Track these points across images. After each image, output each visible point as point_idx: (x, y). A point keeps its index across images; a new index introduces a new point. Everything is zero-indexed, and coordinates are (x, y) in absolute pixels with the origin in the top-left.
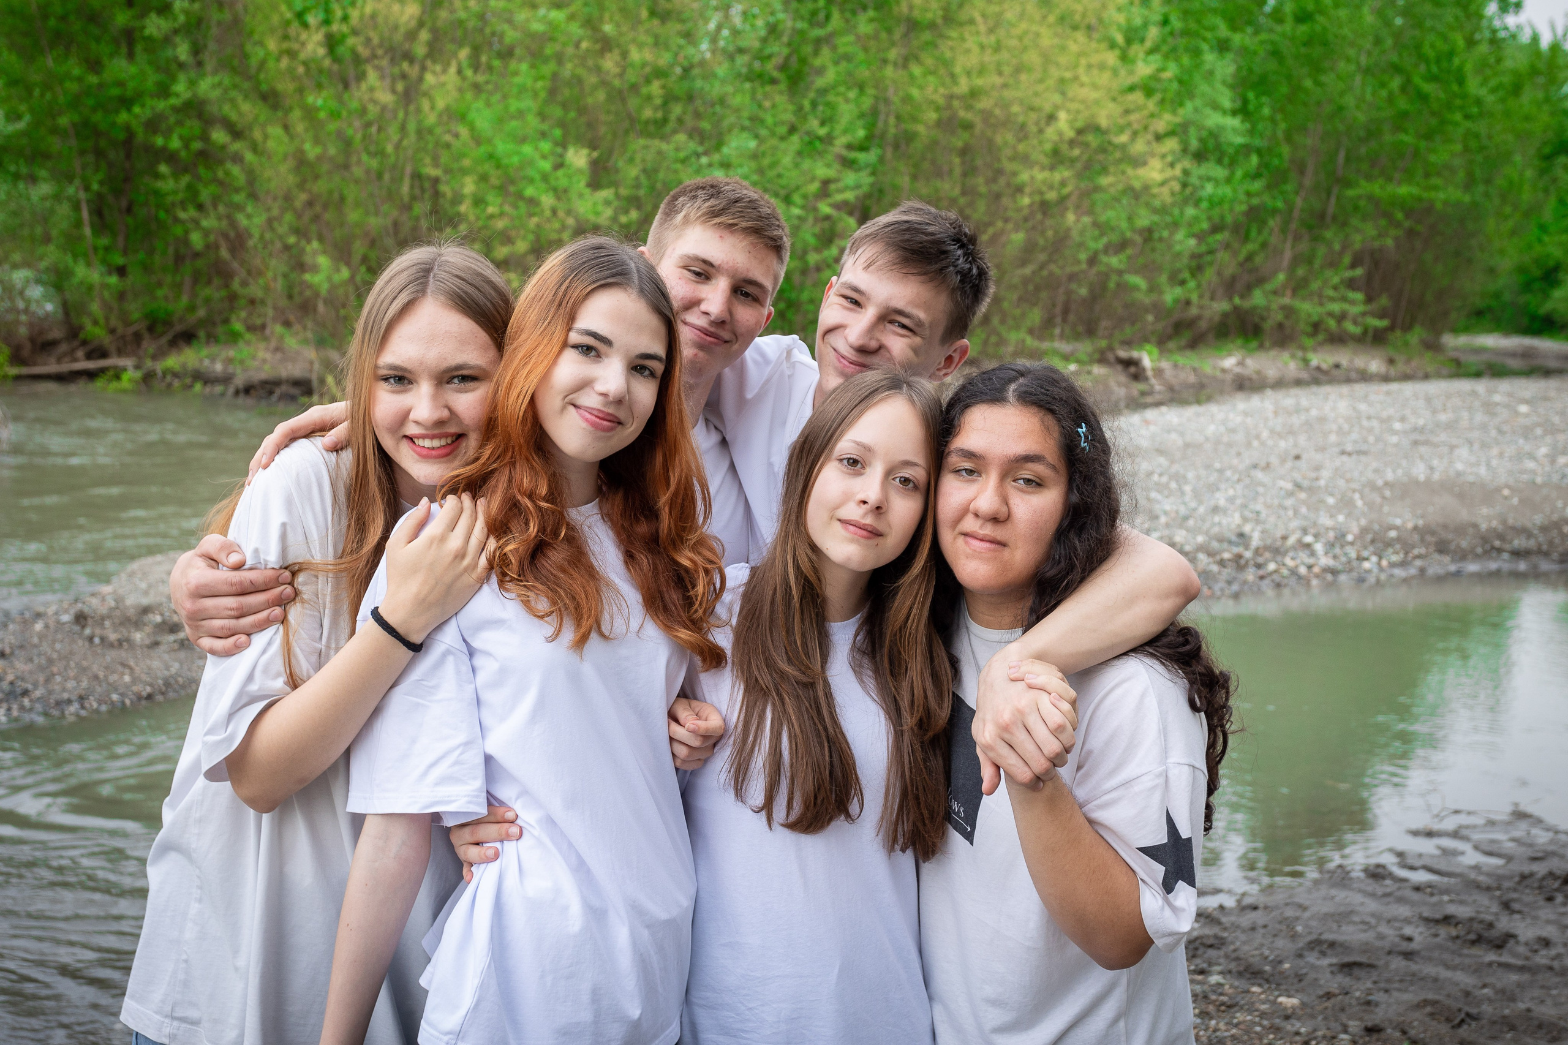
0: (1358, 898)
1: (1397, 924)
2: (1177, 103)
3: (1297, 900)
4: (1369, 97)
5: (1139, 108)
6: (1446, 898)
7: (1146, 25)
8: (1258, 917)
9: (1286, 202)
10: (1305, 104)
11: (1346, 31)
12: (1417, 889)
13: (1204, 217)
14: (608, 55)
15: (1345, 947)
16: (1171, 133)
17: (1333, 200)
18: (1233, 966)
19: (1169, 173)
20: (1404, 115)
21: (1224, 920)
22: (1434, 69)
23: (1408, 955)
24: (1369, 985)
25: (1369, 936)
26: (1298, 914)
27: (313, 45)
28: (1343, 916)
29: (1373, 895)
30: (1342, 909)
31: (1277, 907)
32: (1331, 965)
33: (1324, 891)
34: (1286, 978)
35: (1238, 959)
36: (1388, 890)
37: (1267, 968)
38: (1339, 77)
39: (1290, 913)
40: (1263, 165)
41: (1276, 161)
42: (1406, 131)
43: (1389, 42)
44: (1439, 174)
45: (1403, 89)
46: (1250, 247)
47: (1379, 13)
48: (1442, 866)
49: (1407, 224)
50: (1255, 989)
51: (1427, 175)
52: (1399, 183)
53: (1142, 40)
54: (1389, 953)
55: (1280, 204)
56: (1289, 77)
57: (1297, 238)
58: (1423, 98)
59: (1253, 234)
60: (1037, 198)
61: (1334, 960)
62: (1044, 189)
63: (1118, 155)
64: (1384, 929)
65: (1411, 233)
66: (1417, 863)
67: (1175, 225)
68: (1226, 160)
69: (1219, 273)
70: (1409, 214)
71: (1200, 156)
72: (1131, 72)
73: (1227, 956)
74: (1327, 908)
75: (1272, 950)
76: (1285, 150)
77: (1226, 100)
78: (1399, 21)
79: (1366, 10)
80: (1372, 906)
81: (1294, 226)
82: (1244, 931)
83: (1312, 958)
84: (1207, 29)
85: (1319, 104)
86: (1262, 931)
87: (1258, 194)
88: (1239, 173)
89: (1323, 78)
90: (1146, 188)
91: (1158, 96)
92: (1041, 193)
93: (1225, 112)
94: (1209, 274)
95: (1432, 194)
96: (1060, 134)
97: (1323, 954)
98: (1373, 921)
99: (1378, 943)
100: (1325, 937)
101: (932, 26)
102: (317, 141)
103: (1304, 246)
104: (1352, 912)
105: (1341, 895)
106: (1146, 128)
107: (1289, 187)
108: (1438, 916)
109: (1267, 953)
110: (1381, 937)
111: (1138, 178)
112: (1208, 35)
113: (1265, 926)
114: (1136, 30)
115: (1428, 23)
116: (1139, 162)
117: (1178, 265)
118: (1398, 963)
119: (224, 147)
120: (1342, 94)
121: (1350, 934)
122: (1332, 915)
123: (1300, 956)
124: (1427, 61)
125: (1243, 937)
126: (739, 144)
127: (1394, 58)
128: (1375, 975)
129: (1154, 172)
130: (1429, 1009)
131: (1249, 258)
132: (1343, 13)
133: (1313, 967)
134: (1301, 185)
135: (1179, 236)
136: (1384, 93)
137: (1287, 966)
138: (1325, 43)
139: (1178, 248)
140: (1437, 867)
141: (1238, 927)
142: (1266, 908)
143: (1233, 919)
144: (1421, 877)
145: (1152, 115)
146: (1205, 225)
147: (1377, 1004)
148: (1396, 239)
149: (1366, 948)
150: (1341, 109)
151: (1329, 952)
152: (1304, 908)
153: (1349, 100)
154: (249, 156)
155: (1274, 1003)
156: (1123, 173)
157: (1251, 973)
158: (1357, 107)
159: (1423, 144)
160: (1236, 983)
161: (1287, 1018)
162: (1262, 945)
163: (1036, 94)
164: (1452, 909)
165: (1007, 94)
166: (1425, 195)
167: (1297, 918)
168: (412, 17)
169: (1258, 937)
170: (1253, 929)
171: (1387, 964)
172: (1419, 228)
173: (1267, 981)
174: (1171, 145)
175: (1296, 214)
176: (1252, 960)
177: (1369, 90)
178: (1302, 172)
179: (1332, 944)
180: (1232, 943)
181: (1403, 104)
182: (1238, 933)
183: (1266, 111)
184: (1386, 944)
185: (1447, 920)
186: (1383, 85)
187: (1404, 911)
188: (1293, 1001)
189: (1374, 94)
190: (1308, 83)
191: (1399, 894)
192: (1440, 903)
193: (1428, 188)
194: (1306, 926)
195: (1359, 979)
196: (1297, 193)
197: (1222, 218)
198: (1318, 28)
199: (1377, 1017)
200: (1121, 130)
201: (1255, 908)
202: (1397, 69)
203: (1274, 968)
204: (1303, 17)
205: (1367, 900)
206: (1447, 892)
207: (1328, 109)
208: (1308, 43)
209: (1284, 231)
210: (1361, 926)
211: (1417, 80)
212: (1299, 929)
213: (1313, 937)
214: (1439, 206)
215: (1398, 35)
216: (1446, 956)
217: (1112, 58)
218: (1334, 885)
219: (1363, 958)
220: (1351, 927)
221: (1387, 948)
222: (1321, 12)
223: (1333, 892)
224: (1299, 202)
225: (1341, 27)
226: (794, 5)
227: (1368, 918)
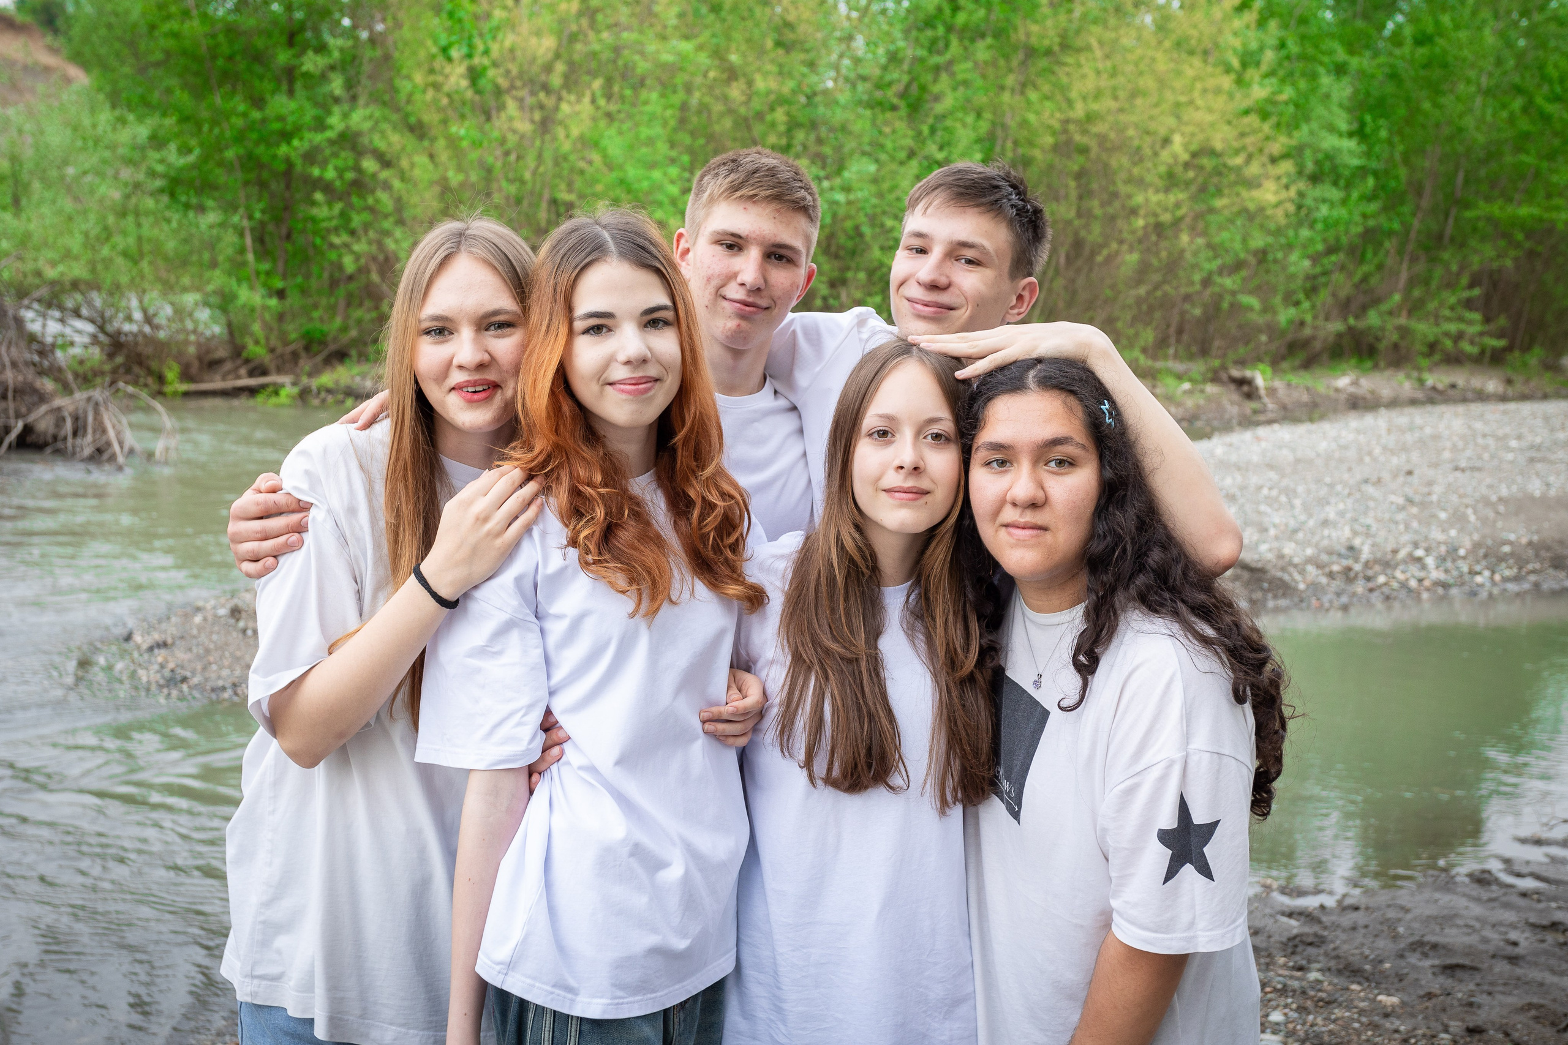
0: (1463, 902)
1: (1503, 929)
2: (1293, 125)
3: (1400, 902)
4: (1489, 118)
5: (1254, 131)
6: (1554, 905)
7: (1262, 48)
8: (1360, 917)
9: (1402, 223)
10: (1423, 126)
11: (1466, 53)
12: (1524, 895)
13: (1319, 238)
14: (735, 84)
15: (1447, 949)
16: (1285, 156)
17: (1451, 221)
18: (1332, 964)
19: (1284, 195)
20: (1526, 136)
21: (1324, 919)
22: (1558, 89)
23: (1513, 960)
24: (1472, 986)
25: (1473, 939)
26: (1401, 915)
27: (456, 77)
28: (1447, 919)
29: (1478, 900)
30: (1445, 912)
31: (1378, 909)
32: (1433, 966)
33: (1427, 894)
34: (1387, 977)
35: (1338, 957)
36: (1494, 895)
37: (1368, 967)
38: (1458, 99)
39: (1391, 914)
40: (1380, 187)
41: (1393, 184)
42: (1528, 153)
43: (1511, 63)
44: (1560, 195)
45: (1525, 110)
46: (1366, 268)
47: (1501, 34)
48: (1551, 873)
49: (1528, 245)
50: (1354, 987)
51: (1549, 196)
52: (1519, 204)
53: (1258, 64)
54: (1494, 956)
55: (1396, 226)
56: (1408, 100)
57: (1414, 259)
58: (1546, 118)
59: (1369, 255)
60: (1152, 220)
61: (1437, 962)
62: (1159, 210)
63: (1232, 177)
64: (1488, 933)
65: (1531, 254)
66: (1525, 870)
67: (1289, 247)
68: (1342, 183)
69: (1334, 295)
70: (1529, 235)
71: (1315, 179)
72: (1247, 96)
73: (1326, 954)
74: (1430, 911)
75: (1372, 949)
76: (1403, 172)
77: (1343, 122)
78: (1522, 43)
79: (1487, 31)
80: (1477, 910)
81: (1411, 246)
82: (1344, 931)
83: (1413, 959)
84: (1323, 53)
85: (1437, 126)
86: (1363, 931)
87: (1374, 216)
88: (1355, 195)
89: (1442, 100)
90: (1261, 209)
91: (1273, 120)
92: (1155, 215)
93: (1341, 135)
94: (1324, 295)
95: (1554, 215)
96: (1175, 157)
97: (1425, 955)
98: (1477, 925)
99: (1482, 947)
100: (1426, 939)
101: (1049, 52)
102: (460, 169)
103: (1420, 267)
104: (1456, 915)
105: (1445, 899)
106: (1261, 150)
107: (1406, 209)
108: (1545, 922)
109: (1367, 952)
110: (1485, 940)
111: (1252, 200)
112: (1326, 59)
113: (1366, 927)
114: (1252, 54)
115: (1552, 43)
116: (1252, 184)
117: (1293, 286)
118: (1502, 967)
119: (374, 175)
120: (1461, 116)
121: (1453, 937)
122: (1435, 918)
123: (1402, 956)
124: (1550, 82)
125: (1343, 936)
126: (859, 169)
127: (1517, 79)
128: (1478, 978)
129: (1269, 194)
130: (1533, 1013)
131: (1365, 279)
132: (1463, 35)
133: (1414, 967)
134: (1418, 207)
135: (1294, 257)
136: (1504, 114)
137: (1387, 965)
138: (1445, 66)
139: (1292, 269)
140: (1545, 874)
141: (1338, 926)
142: (1367, 908)
143: (1334, 918)
144: (1529, 884)
145: (1267, 138)
146: (1320, 247)
147: (1479, 1006)
148: (1516, 259)
149: (1470, 951)
150: (1460, 130)
151: (1431, 953)
152: (1407, 911)
153: (1469, 122)
154: (397, 184)
155: (1374, 1000)
156: (1238, 194)
157: (1351, 971)
158: (1477, 128)
159: (1545, 165)
160: (1336, 981)
161: (1386, 1016)
162: (1363, 945)
163: (1152, 118)
164: (1559, 916)
165: (1123, 118)
166: (1546, 216)
167: (1399, 920)
168: (548, 49)
169: (1359, 937)
170: (1354, 929)
171: (1491, 968)
172: (1540, 249)
173: (1367, 979)
174: (1287, 167)
175: (1413, 235)
176: (1351, 959)
177: (1489, 112)
178: (1419, 194)
179: (1435, 946)
180: (1332, 942)
181: (1524, 125)
182: (1339, 933)
183: (1383, 134)
184: (1491, 948)
185: (1554, 926)
186: (1504, 106)
187: (1510, 916)
188: (1394, 1000)
189: (1494, 115)
190: (1427, 105)
191: (1504, 899)
192: (1548, 910)
193: (1548, 209)
194: (1408, 928)
195: (1461, 981)
196: (1414, 215)
197: (1337, 239)
198: (1437, 50)
199: (1479, 1018)
200: (1237, 152)
201: (1357, 909)
202: (1518, 90)
203: (1374, 967)
204: (1422, 40)
205: (1472, 905)
206: (1555, 899)
207: (1447, 131)
208: (1427, 65)
209: (1400, 252)
210: (1465, 930)
211: (1539, 100)
212: (1401, 930)
213: (1417, 938)
214: (1560, 226)
215: (1520, 56)
216: (1553, 962)
217: (1227, 82)
218: (1438, 889)
219: (1466, 961)
220: (1454, 931)
221: (1491, 953)
222: (1441, 35)
223: (1437, 895)
224: (1416, 223)
225: (1461, 48)
226: (914, 33)
227: (1473, 923)
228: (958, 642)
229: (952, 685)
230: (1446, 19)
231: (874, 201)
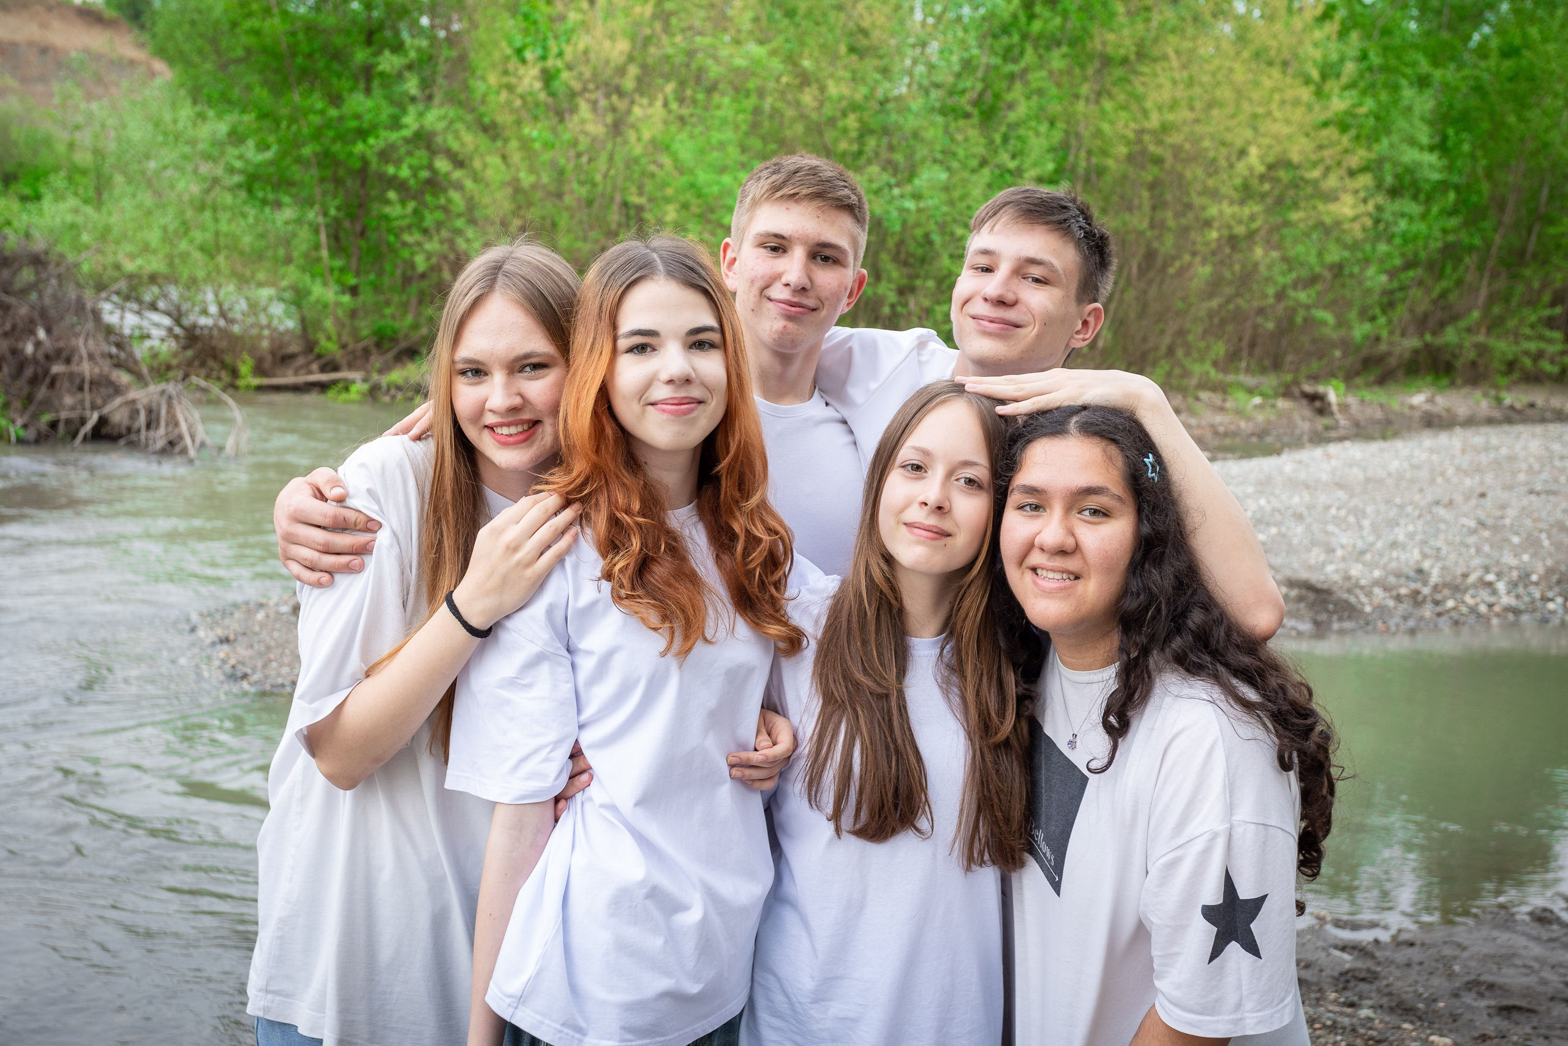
0: (1522, 941)
1: (1562, 971)
2: (1373, 138)
3: (1456, 939)
5: (1332, 144)
7: (1342, 60)
8: (1414, 954)
9: (1484, 239)
10: (1508, 140)
11: (1554, 66)
13: (1397, 253)
14: (807, 90)
15: (1504, 990)
16: (1364, 169)
17: (1534, 238)
18: (1384, 1001)
19: (1362, 209)
21: (1378, 954)
24: (1528, 1030)
25: (1531, 980)
26: (1457, 952)
27: (529, 79)
28: (1505, 958)
29: (1537, 939)
30: (1503, 951)
31: (1434, 945)
32: (1489, 1007)
33: (1485, 932)
34: (1440, 1017)
35: (1390, 994)
36: (1554, 935)
37: (1421, 1006)
38: (1545, 113)
39: (1447, 951)
40: (1461, 202)
41: (1475, 198)
46: (1444, 284)
50: (1407, 1026)
53: (1338, 76)
54: (1552, 999)
55: (1477, 241)
56: (1492, 114)
57: (1494, 276)
59: (1448, 270)
60: (1225, 232)
61: (1493, 1003)
62: (1233, 223)
63: (1309, 190)
64: (1547, 974)
67: (1366, 262)
68: (1422, 197)
69: (1411, 311)
71: (1394, 193)
72: (1326, 108)
73: (1379, 991)
74: (1488, 949)
75: (1426, 988)
76: (1485, 187)
77: (1424, 136)
80: (1536, 950)
81: (1491, 263)
82: (1398, 967)
83: (1469, 999)
84: (1407, 65)
85: (1522, 140)
86: (1418, 968)
87: (1454, 231)
88: (1435, 209)
89: (1527, 114)
90: (1338, 223)
91: (1353, 132)
92: (1230, 227)
93: (1422, 148)
94: (1401, 311)
96: (1251, 169)
97: (1481, 995)
98: (1536, 966)
99: (1540, 989)
100: (1483, 978)
101: (1125, 61)
102: (532, 170)
103: (1501, 284)
104: (1514, 955)
105: (1503, 937)
106: (1339, 164)
107: (1488, 224)
109: (1421, 990)
110: (1544, 982)
111: (1329, 213)
112: (1409, 71)
113: (1421, 963)
114: (1332, 66)
116: (1331, 197)
117: (1369, 301)
118: (1560, 1011)
119: (447, 174)
120: (1547, 130)
121: (1511, 977)
122: (1493, 957)
123: (1456, 995)
125: (1397, 973)
126: (930, 176)
128: (1535, 1021)
129: (1346, 208)
131: (1443, 295)
132: (1551, 48)
133: (1469, 1008)
134: (1500, 223)
135: (1370, 272)
137: (1441, 1004)
138: (1532, 79)
139: (1369, 284)
141: (1392, 962)
142: (1423, 945)
143: (1388, 953)
145: (1346, 151)
146: (1398, 262)
149: (1527, 992)
150: (1546, 145)
151: (1487, 993)
152: (1463, 948)
153: (1555, 137)
154: (469, 184)
155: (1425, 1041)
156: (1314, 208)
157: (1404, 1009)
158: (1563, 144)
160: (1387, 1019)
162: (1417, 982)
163: (1228, 129)
165: (1199, 129)
167: (1455, 958)
168: (622, 53)
169: (1413, 973)
170: (1408, 965)
171: (1549, 1011)
173: (1420, 1019)
174: (1365, 180)
175: (1494, 251)
176: (1404, 996)
178: (1502, 208)
179: (1491, 986)
180: (1386, 978)
182: (1392, 969)
183: (1466, 147)
184: (1549, 990)
188: (1446, 1041)
190: (1512, 119)
194: (1465, 966)
195: (1517, 1023)
196: (1495, 230)
197: (1416, 254)
198: (1524, 63)
200: (1315, 164)
201: (1412, 944)
203: (1428, 1006)
204: (1509, 52)
205: (1531, 944)
207: (1532, 146)
208: (1512, 79)
209: (1480, 268)
210: (1523, 970)
212: (1457, 968)
213: (1472, 977)
217: (1306, 94)
218: (1496, 927)
219: (1523, 1003)
220: (1511, 971)
221: (1550, 995)
222: (1528, 47)
223: (1496, 933)
224: (1497, 239)
225: (1548, 62)
226: (989, 40)
227: (1532, 963)
228: (993, 706)
229: (985, 750)
230: (1534, 32)
231: (945, 209)
